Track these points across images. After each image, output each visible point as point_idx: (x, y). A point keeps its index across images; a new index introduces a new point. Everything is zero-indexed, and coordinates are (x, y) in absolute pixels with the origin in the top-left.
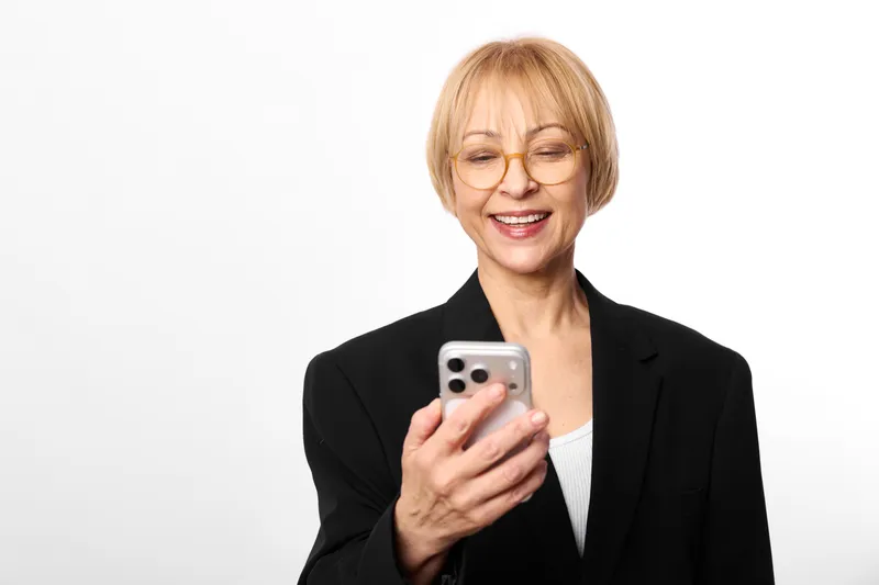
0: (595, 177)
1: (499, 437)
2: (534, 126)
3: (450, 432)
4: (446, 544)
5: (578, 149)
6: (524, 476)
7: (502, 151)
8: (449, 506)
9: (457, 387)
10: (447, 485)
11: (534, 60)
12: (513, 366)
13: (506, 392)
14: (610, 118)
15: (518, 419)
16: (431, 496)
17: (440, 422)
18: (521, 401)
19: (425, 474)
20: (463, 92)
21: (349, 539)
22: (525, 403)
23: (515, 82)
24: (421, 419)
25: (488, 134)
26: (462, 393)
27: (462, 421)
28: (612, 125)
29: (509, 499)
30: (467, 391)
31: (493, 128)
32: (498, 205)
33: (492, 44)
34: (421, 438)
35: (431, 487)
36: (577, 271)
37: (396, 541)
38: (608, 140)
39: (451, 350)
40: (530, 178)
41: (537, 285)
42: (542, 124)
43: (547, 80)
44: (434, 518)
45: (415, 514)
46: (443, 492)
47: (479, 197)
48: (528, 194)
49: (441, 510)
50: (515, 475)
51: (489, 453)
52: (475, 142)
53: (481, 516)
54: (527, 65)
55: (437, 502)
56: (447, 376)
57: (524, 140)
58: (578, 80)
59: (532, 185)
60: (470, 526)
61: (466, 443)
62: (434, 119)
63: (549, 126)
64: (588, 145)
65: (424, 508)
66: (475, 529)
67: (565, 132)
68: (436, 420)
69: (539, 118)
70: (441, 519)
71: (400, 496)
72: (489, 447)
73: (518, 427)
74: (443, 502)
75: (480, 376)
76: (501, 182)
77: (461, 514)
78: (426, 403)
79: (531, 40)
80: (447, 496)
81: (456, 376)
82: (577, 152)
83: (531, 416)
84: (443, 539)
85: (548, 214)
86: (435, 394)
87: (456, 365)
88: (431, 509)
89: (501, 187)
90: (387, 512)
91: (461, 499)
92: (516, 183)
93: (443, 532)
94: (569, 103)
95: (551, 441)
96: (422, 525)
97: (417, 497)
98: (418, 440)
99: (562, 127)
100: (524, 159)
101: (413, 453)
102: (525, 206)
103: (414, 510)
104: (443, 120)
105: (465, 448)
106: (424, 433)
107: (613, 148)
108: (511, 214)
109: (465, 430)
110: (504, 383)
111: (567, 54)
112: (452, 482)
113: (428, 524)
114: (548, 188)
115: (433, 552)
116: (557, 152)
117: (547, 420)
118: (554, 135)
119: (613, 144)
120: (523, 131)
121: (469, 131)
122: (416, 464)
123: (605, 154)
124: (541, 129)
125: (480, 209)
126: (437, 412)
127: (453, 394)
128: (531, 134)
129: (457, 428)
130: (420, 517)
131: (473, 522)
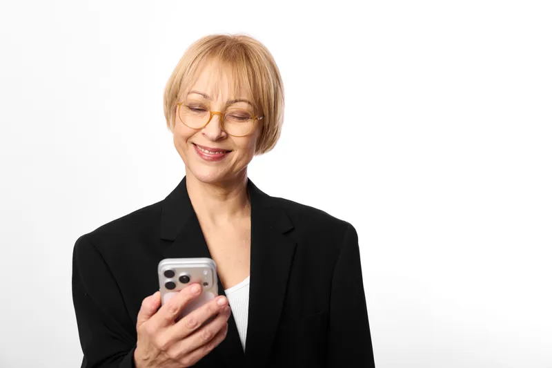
1: (198, 314)
2: (233, 98)
3: (166, 313)
5: (257, 119)
6: (213, 336)
7: (210, 108)
8: (167, 357)
9: (171, 286)
10: (166, 345)
12: (206, 273)
16: (155, 351)
17: (160, 306)
19: (151, 339)
24: (148, 303)
25: (205, 96)
27: (174, 307)
29: (205, 350)
30: (177, 288)
31: (208, 93)
32: (198, 139)
34: (148, 315)
35: (155, 345)
38: (278, 116)
39: (166, 265)
40: (223, 130)
42: (238, 99)
44: (158, 362)
45: (146, 360)
46: (163, 349)
47: (188, 132)
48: (220, 139)
49: (162, 358)
50: (207, 336)
51: (191, 325)
52: (195, 98)
55: (159, 354)
56: (163, 280)
59: (223, 134)
61: (177, 319)
63: (243, 101)
65: (152, 355)
68: (158, 304)
70: (163, 362)
71: (136, 347)
72: (191, 321)
73: (209, 308)
74: (163, 354)
75: (185, 280)
76: (205, 127)
77: (176, 360)
80: (165, 351)
81: (169, 280)
83: (217, 301)
85: (228, 152)
87: (169, 274)
88: (157, 357)
91: (174, 353)
96: (152, 365)
97: (147, 350)
98: (147, 317)
99: (249, 103)
100: (222, 117)
101: (144, 324)
102: (216, 146)
103: (146, 357)
104: (178, 77)
105: (176, 321)
106: (150, 313)
107: (280, 121)
108: (205, 148)
109: (177, 312)
112: (168, 343)
113: (155, 365)
114: (233, 138)
116: (243, 117)
118: (244, 106)
119: (281, 116)
120: (225, 100)
121: (193, 89)
122: (145, 331)
124: (236, 101)
125: (187, 139)
126: (158, 300)
127: (167, 290)
128: (230, 103)
129: (171, 311)
130: (149, 361)
131: (182, 364)
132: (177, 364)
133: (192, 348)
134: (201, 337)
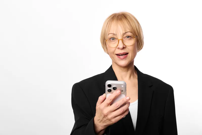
0: (138, 44)
1: (119, 102)
2: (124, 32)
4: (106, 127)
5: (135, 37)
6: (124, 111)
8: (107, 118)
9: (110, 91)
10: (107, 113)
11: (124, 17)
12: (123, 86)
13: (121, 93)
14: (142, 29)
15: (123, 99)
16: (103, 116)
17: (105, 99)
18: (124, 94)
19: (102, 110)
20: (108, 25)
21: (83, 125)
22: (125, 95)
23: (120, 22)
24: (101, 98)
25: (114, 34)
26: (111, 92)
27: (110, 99)
28: (142, 31)
29: (120, 117)
30: (112, 92)
31: (115, 33)
33: (114, 14)
34: (101, 102)
35: (103, 113)
36: (135, 66)
37: (94, 126)
39: (108, 82)
40: (124, 45)
41: (126, 69)
42: (126, 32)
43: (127, 21)
44: (103, 121)
45: (99, 120)
46: (106, 115)
49: (105, 119)
50: (122, 111)
51: (116, 106)
53: (114, 121)
54: (122, 18)
55: (104, 117)
56: (107, 88)
57: (122, 35)
58: (134, 21)
59: (124, 46)
60: (111, 123)
61: (111, 104)
62: (102, 31)
63: (128, 32)
64: (137, 36)
65: (101, 118)
66: (113, 123)
67: (132, 33)
68: (104, 98)
69: (125, 30)
70: (105, 121)
71: (95, 116)
72: (116, 105)
73: (123, 100)
74: (105, 117)
75: (115, 89)
76: (117, 46)
77: (110, 120)
78: (102, 95)
79: (123, 12)
80: (106, 116)
81: (109, 88)
82: (135, 38)
83: (126, 98)
84: (105, 126)
86: (104, 92)
87: (109, 86)
88: (103, 119)
89: (118, 47)
90: (92, 119)
91: (110, 116)
92: (121, 46)
93: (105, 124)
94: (132, 27)
95: (130, 104)
96: (100, 122)
97: (99, 116)
98: (100, 103)
99: (131, 32)
100: (122, 40)
101: (99, 106)
103: (99, 119)
104: (104, 31)
105: (111, 105)
106: (101, 101)
109: (111, 101)
110: (120, 90)
111: (132, 16)
112: (108, 112)
113: (102, 122)
114: (128, 47)
115: (102, 129)
117: (130, 99)
118: (129, 34)
120: (122, 34)
122: (99, 108)
123: (141, 38)
124: (126, 33)
127: (108, 92)
128: (124, 34)
129: (109, 100)
130: (100, 120)
131: (112, 122)
132: (110, 122)
133: (116, 116)
134: (120, 111)
